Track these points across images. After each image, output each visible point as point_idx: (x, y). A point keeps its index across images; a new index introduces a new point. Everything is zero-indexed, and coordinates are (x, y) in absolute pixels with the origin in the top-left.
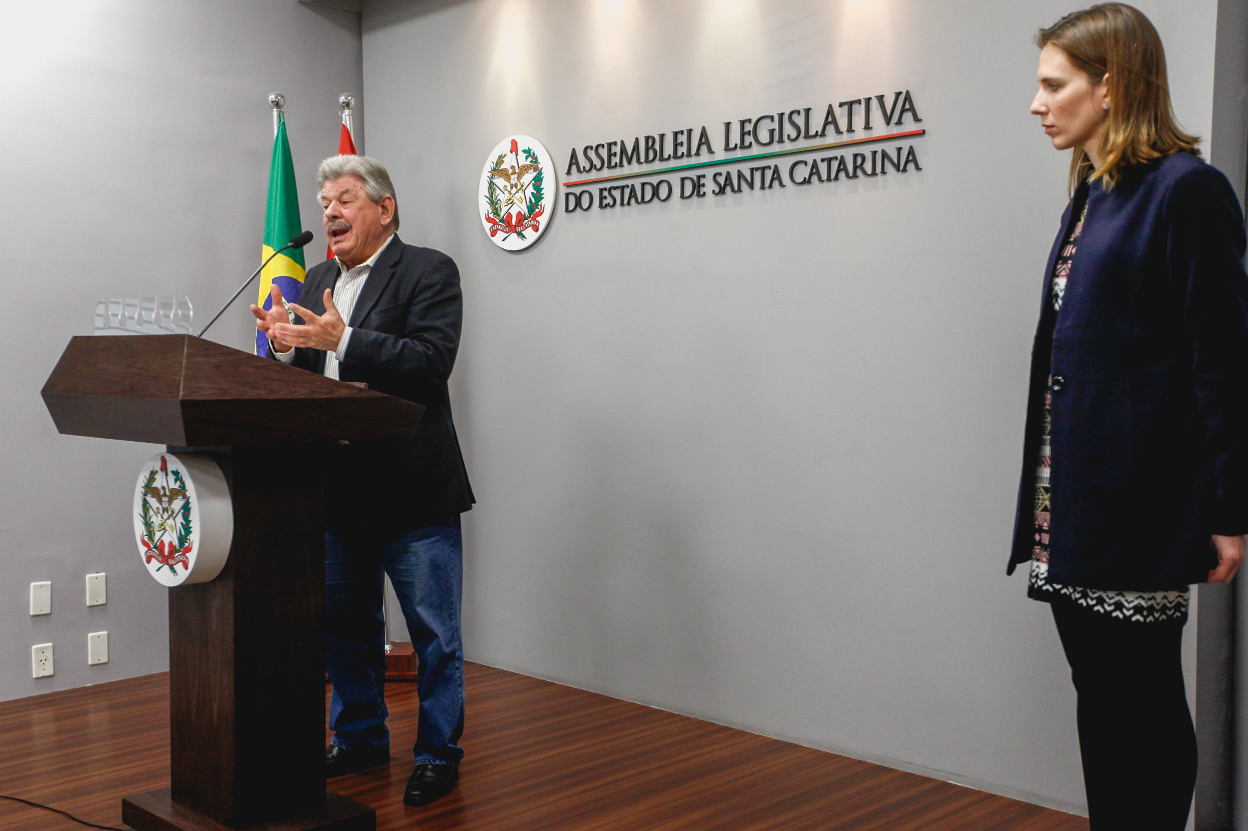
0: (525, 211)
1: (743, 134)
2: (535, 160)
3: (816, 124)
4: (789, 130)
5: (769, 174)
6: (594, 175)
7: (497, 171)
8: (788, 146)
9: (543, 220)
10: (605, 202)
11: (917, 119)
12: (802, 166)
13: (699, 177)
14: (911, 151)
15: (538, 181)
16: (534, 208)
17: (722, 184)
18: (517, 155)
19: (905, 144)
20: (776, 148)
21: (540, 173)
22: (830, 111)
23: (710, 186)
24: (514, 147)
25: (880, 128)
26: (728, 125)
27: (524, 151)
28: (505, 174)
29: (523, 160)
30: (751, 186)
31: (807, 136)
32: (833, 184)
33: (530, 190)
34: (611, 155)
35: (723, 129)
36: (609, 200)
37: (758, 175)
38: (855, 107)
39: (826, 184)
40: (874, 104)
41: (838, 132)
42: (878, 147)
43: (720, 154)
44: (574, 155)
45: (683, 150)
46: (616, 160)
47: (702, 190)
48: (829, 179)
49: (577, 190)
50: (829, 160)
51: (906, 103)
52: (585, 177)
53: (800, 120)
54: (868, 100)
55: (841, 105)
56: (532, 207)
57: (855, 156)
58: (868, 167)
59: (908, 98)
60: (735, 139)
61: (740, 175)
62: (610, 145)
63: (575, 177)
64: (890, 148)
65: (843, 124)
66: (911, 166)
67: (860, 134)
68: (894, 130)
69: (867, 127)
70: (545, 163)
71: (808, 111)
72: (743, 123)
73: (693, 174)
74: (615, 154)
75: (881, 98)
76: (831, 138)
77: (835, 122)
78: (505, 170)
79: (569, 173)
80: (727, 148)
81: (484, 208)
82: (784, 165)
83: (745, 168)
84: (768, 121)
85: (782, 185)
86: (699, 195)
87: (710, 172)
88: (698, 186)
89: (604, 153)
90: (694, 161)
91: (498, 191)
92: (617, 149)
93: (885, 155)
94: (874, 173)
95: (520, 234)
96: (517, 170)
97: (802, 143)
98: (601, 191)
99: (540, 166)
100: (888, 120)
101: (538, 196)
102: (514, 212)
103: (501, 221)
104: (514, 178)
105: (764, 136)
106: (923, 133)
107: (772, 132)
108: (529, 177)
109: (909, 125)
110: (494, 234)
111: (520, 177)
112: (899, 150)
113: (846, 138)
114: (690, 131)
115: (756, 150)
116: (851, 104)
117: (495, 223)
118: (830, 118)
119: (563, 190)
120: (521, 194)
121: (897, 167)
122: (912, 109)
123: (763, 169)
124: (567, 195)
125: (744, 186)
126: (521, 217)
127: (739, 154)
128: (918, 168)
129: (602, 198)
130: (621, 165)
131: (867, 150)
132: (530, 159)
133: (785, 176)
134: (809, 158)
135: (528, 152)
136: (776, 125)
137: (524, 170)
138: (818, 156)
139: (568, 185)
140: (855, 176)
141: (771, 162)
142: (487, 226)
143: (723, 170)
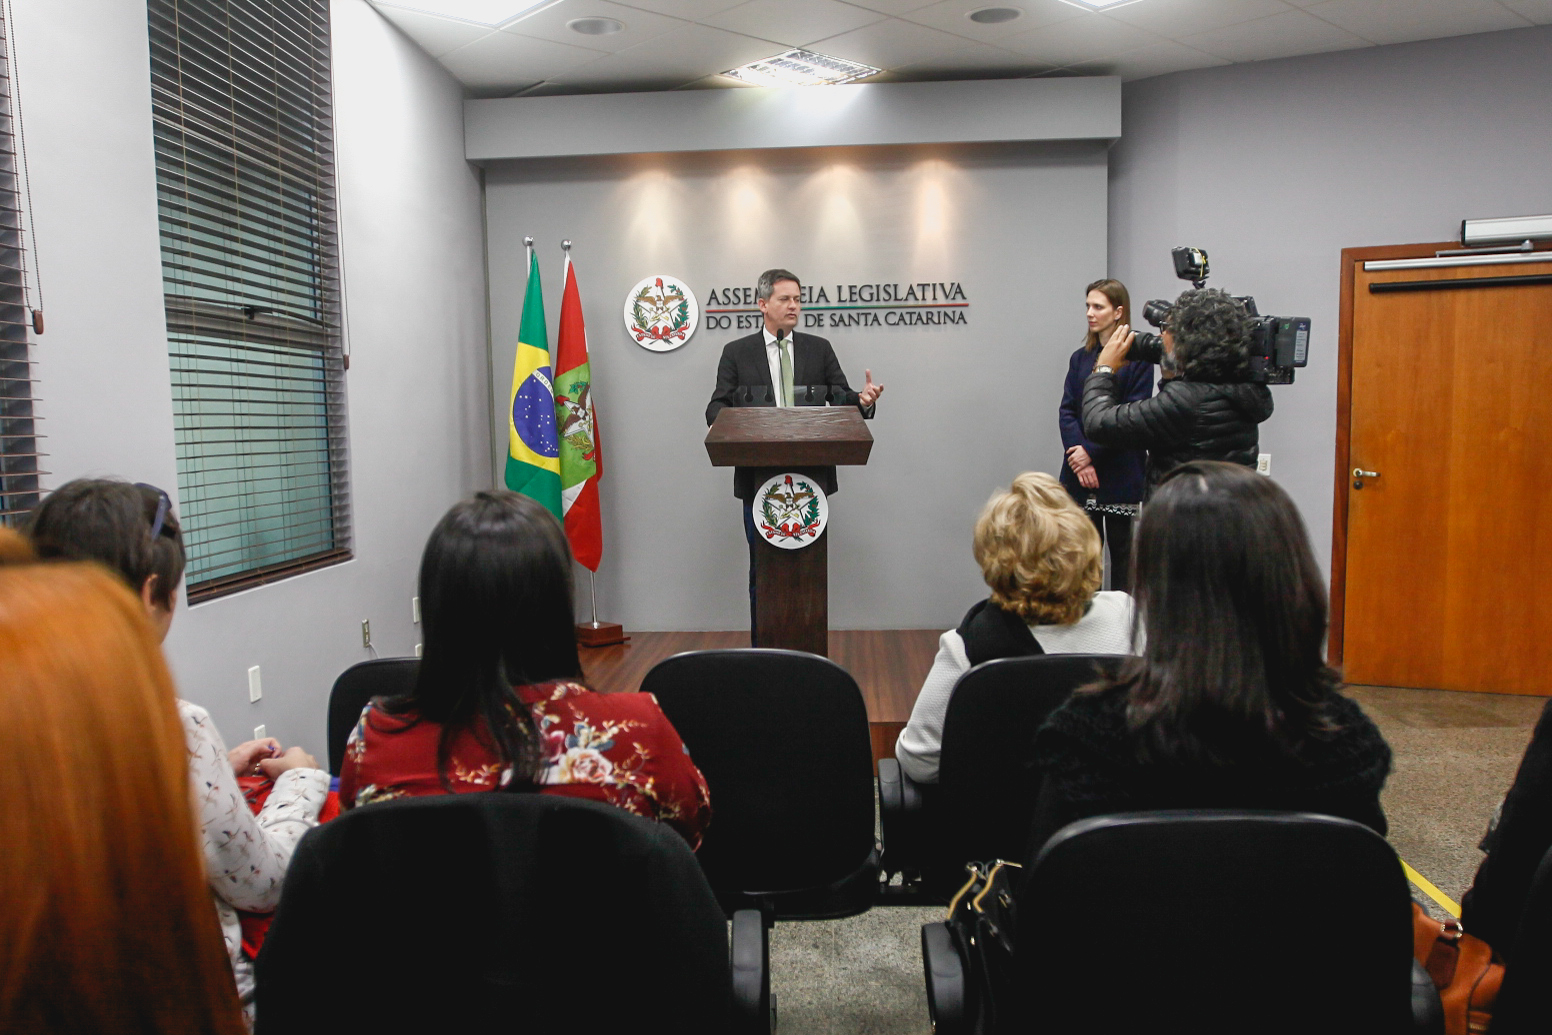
0: (670, 325)
1: (851, 293)
2: (680, 294)
3: (902, 293)
4: (883, 295)
5: (870, 318)
6: (731, 307)
7: (642, 296)
8: (882, 303)
9: (688, 333)
10: (741, 325)
11: (964, 298)
12: (892, 316)
13: (819, 315)
14: (961, 313)
15: (683, 307)
16: (680, 324)
17: (837, 321)
18: (662, 288)
19: (958, 310)
20: (874, 303)
21: (685, 302)
22: (911, 287)
23: (827, 321)
24: (660, 283)
25: (941, 300)
26: (840, 288)
27: (670, 287)
28: (651, 300)
29: (668, 292)
30: (858, 323)
31: (896, 299)
32: (913, 327)
33: (675, 313)
34: (746, 296)
35: (836, 290)
36: (745, 324)
37: (862, 318)
38: (926, 287)
39: (908, 326)
40: (938, 288)
41: (916, 299)
42: (942, 310)
43: (834, 303)
44: (713, 292)
45: (807, 298)
46: (752, 299)
47: (822, 323)
48: (911, 323)
49: (718, 316)
50: (911, 314)
51: (959, 291)
52: (722, 308)
53: (891, 290)
54: (934, 285)
55: (918, 285)
56: (677, 325)
57: (927, 313)
58: (936, 319)
59: (959, 286)
60: (845, 295)
61: (850, 316)
62: (745, 290)
63: (714, 306)
64: (949, 311)
65: (919, 295)
66: (961, 321)
67: (929, 301)
68: (951, 302)
69: (935, 299)
70: (688, 295)
71: (896, 286)
72: (851, 287)
73: (815, 313)
74: (749, 296)
75: (942, 285)
76: (911, 302)
77: (913, 293)
78: (651, 297)
79: (709, 304)
80: (840, 301)
81: (630, 321)
82: (881, 315)
83: (854, 313)
84: (868, 288)
85: (880, 324)
86: (819, 325)
87: (827, 314)
88: (818, 321)
89: (741, 294)
90: (814, 305)
91: (644, 311)
92: (753, 293)
93: (946, 314)
94: (939, 323)
95: (667, 341)
96: (662, 298)
97: (892, 303)
98: (739, 317)
99: (685, 298)
100: (947, 297)
101: (684, 316)
102: (660, 326)
103: (649, 331)
104: (660, 304)
105: (866, 296)
106: (966, 305)
107: (872, 294)
108: (674, 304)
109: (959, 300)
110: (640, 339)
111: (665, 303)
112: (954, 312)
113: (920, 303)
114: (811, 288)
115: (860, 303)
116: (924, 286)
117: (641, 332)
118: (911, 292)
119: (704, 316)
120: (667, 314)
121: (953, 321)
122: (961, 292)
123: (866, 315)
124: (708, 318)
125: (852, 323)
126: (667, 330)
127: (848, 304)
128: (965, 322)
129: (739, 322)
130: (755, 303)
131: (935, 310)
132: (675, 292)
133: (882, 320)
134: (898, 311)
135: (673, 288)
136: (874, 291)
137: (668, 299)
138: (904, 311)
139: (708, 312)
140: (927, 323)
141: (873, 312)
142: (634, 334)
143: (838, 313)
